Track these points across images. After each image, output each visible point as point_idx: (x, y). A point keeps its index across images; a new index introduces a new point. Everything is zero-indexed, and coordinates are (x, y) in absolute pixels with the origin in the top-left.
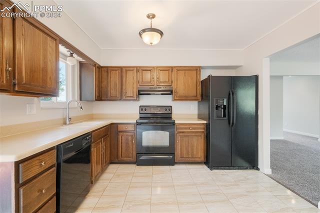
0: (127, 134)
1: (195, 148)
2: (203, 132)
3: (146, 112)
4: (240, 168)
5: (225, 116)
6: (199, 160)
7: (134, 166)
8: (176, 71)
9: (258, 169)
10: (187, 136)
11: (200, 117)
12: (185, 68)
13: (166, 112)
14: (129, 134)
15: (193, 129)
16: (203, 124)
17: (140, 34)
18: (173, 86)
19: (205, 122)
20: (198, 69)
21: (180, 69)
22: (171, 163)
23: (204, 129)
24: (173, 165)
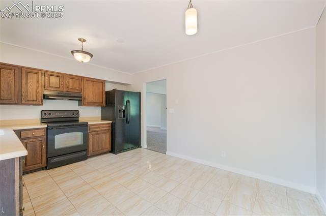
0: (34, 140)
1: (104, 142)
2: (109, 129)
3: (50, 117)
4: (132, 149)
5: (124, 117)
6: (106, 150)
7: (45, 172)
8: (85, 80)
9: (141, 147)
10: (97, 134)
11: (103, 119)
12: (93, 80)
13: (73, 116)
14: (37, 139)
15: (103, 127)
16: (109, 123)
17: (73, 52)
18: (82, 93)
19: (111, 122)
20: (103, 82)
21: (89, 80)
22: (84, 158)
23: (109, 127)
24: (85, 160)
